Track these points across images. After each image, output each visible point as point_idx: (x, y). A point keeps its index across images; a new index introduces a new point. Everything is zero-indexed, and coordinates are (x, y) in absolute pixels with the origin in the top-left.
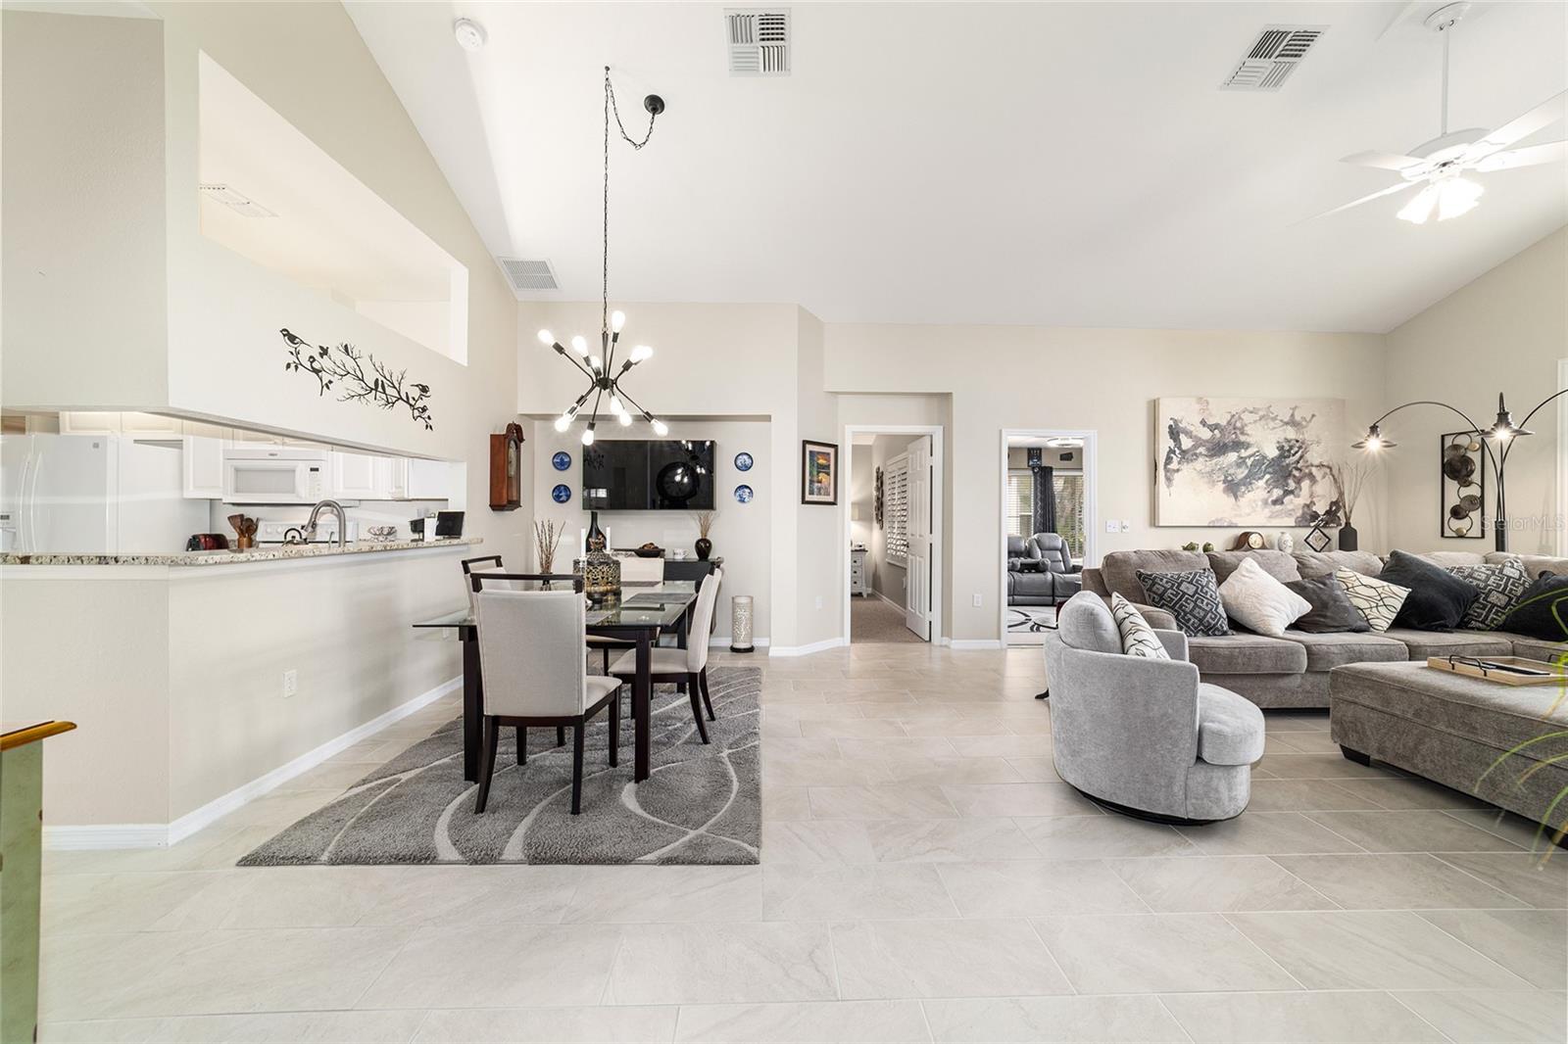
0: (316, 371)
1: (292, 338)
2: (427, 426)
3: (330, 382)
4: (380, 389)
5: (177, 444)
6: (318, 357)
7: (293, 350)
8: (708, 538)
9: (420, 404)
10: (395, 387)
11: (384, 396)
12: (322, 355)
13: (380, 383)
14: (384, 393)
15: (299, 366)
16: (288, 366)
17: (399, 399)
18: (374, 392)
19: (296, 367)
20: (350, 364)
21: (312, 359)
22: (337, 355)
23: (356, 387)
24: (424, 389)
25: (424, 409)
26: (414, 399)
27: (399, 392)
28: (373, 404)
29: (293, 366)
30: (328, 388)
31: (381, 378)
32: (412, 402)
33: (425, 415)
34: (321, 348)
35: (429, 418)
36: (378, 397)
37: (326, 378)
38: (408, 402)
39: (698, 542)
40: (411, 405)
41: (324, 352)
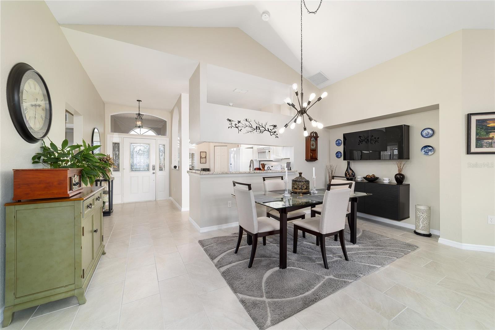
0: (237, 127)
1: (230, 121)
2: (276, 137)
3: (241, 129)
4: (258, 128)
5: (252, 148)
6: (237, 124)
7: (230, 123)
8: (402, 173)
9: (273, 131)
10: (263, 127)
11: (260, 130)
12: (238, 123)
13: (258, 127)
14: (260, 129)
15: (232, 127)
16: (229, 127)
17: (265, 130)
18: (256, 130)
19: (231, 127)
20: (247, 124)
21: (236, 124)
22: (243, 122)
23: (250, 129)
24: (275, 126)
25: (275, 132)
26: (271, 130)
27: (265, 129)
28: (256, 133)
29: (230, 127)
30: (241, 131)
31: (258, 126)
32: (270, 130)
33: (276, 134)
34: (238, 121)
35: (277, 134)
36: (257, 131)
37: (240, 129)
38: (268, 131)
39: (396, 175)
40: (270, 132)
41: (239, 122)
